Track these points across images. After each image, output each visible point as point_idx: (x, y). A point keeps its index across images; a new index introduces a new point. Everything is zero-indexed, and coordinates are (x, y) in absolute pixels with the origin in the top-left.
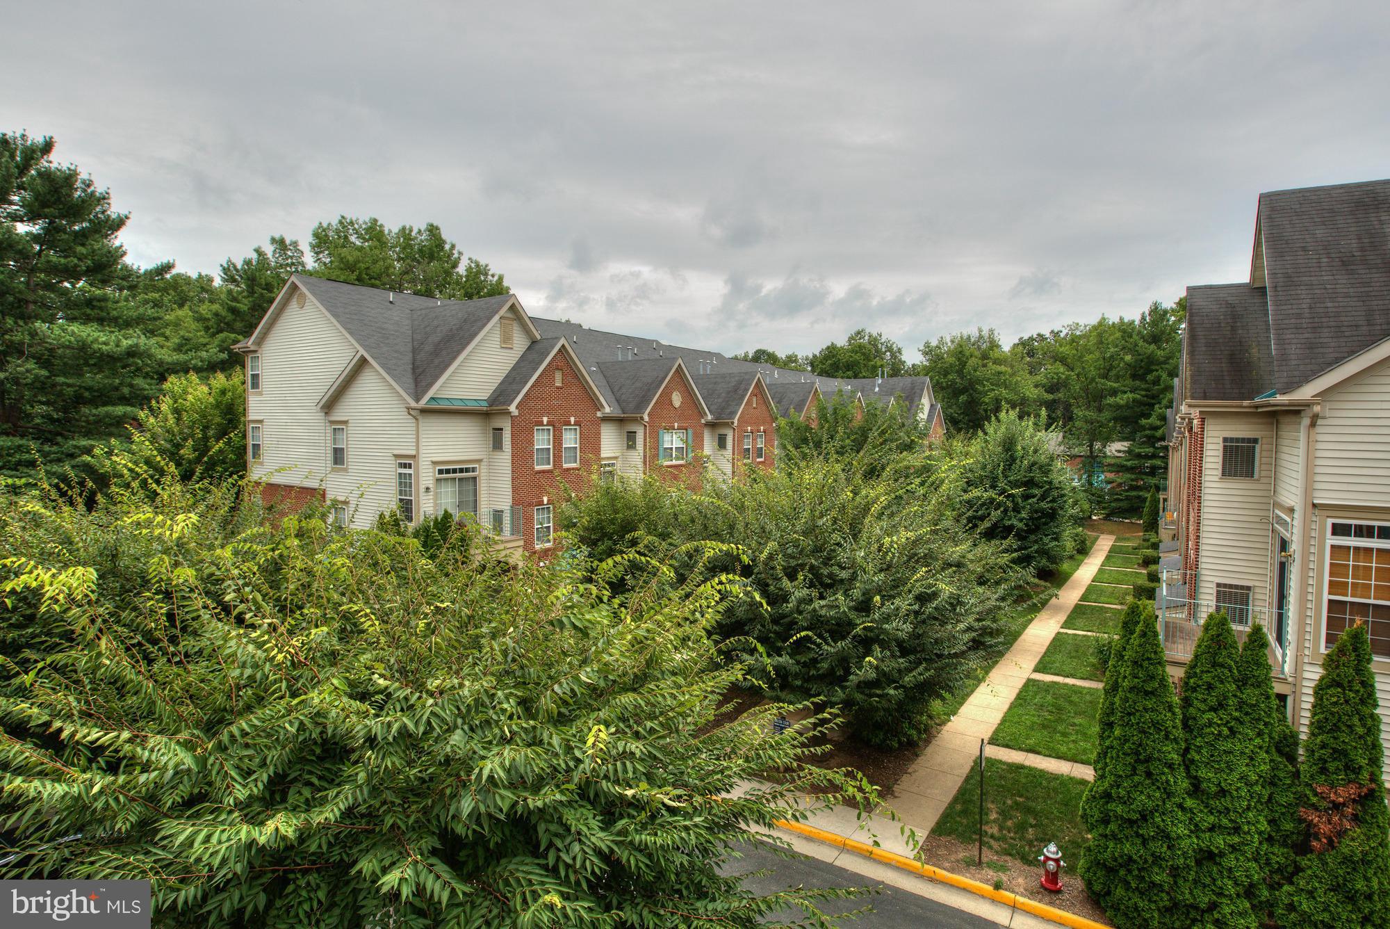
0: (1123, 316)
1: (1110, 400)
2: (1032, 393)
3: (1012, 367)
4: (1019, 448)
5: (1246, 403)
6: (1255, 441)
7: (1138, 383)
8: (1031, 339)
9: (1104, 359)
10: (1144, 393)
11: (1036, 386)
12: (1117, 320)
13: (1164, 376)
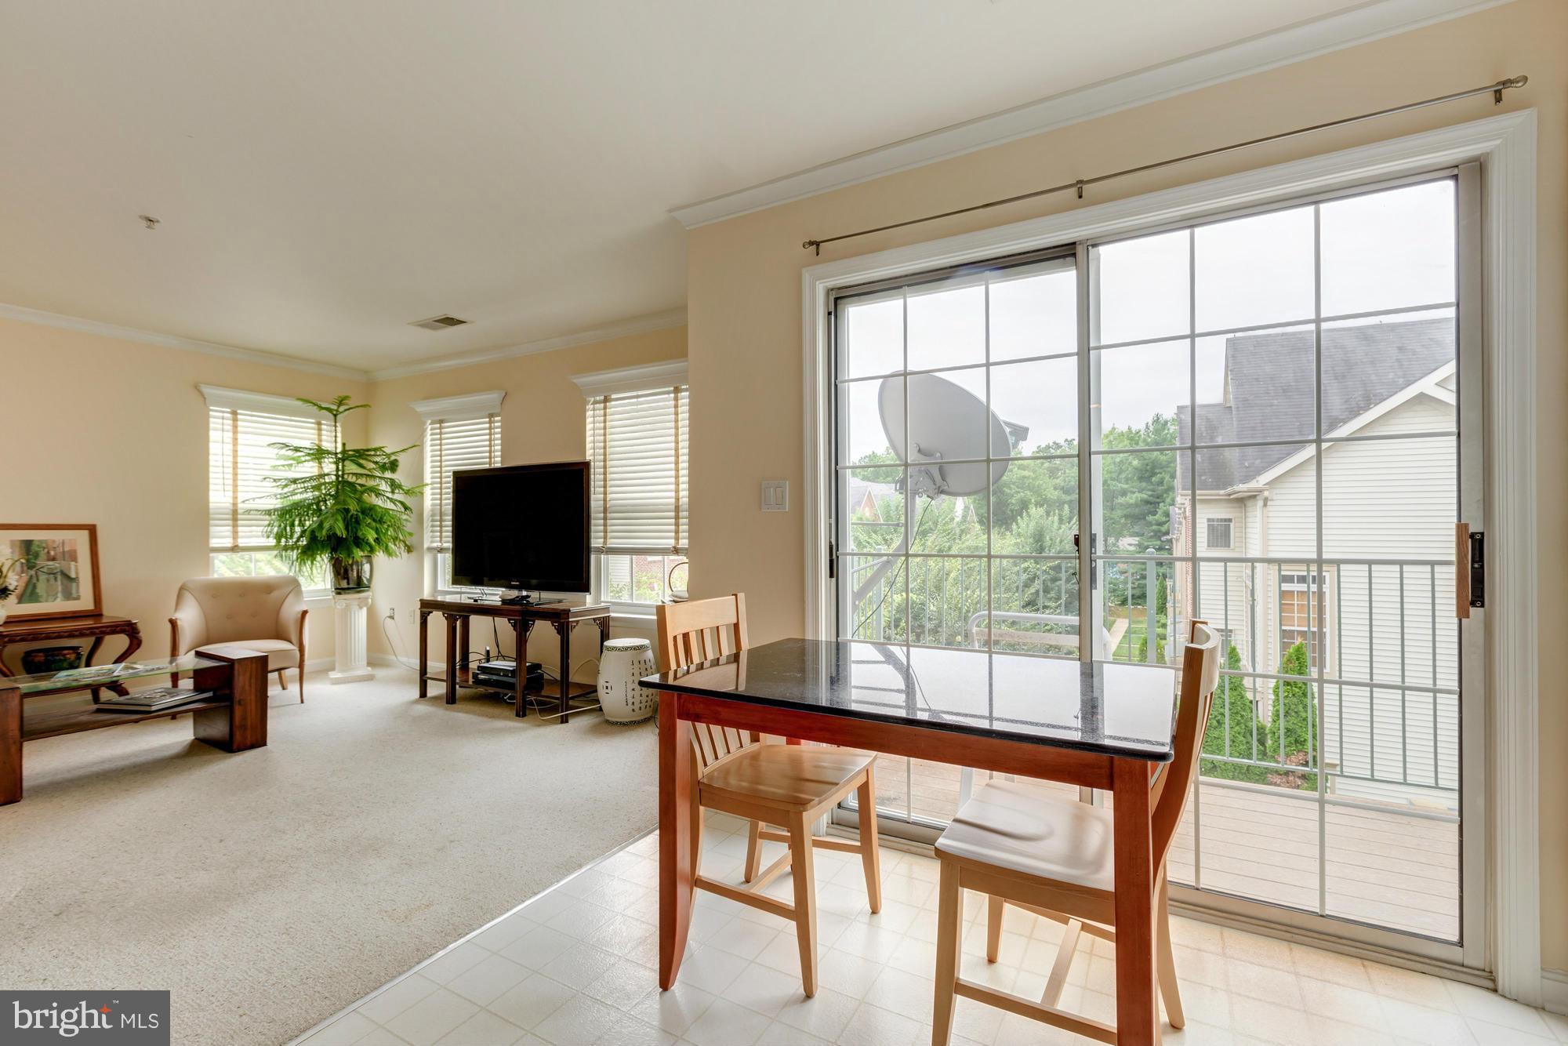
0: (1131, 426)
1: (1121, 500)
2: (1053, 495)
3: (1034, 472)
4: (1048, 538)
5: (1222, 492)
6: (1230, 520)
7: (1144, 484)
8: (1048, 447)
9: (1114, 463)
10: (1150, 493)
11: (1055, 489)
12: (1125, 429)
13: (1167, 478)
